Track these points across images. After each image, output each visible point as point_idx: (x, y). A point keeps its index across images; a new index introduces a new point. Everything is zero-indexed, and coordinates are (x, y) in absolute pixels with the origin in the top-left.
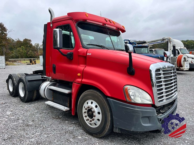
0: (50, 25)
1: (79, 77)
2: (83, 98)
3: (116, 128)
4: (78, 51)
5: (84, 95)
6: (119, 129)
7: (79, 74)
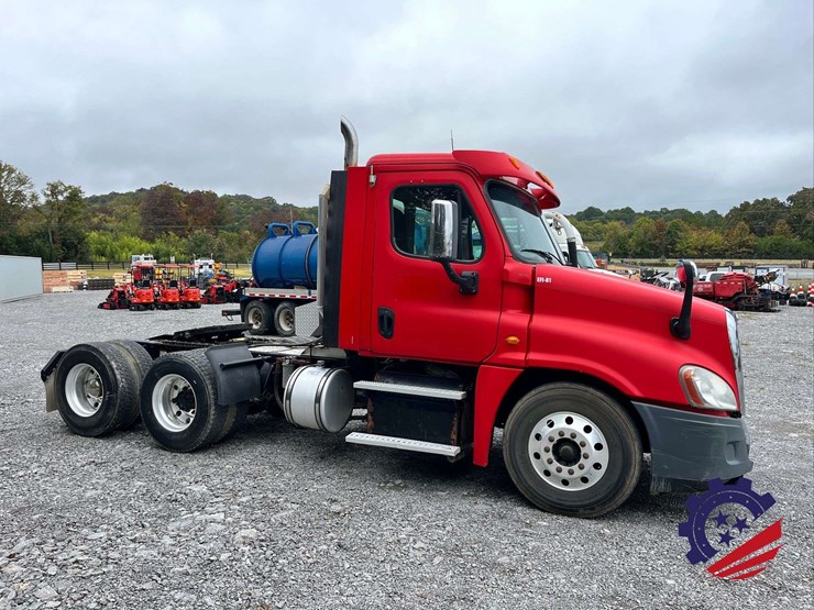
0: (368, 179)
1: (513, 348)
2: (531, 410)
3: (660, 479)
4: (506, 271)
5: (538, 400)
6: (668, 480)
7: (512, 339)
